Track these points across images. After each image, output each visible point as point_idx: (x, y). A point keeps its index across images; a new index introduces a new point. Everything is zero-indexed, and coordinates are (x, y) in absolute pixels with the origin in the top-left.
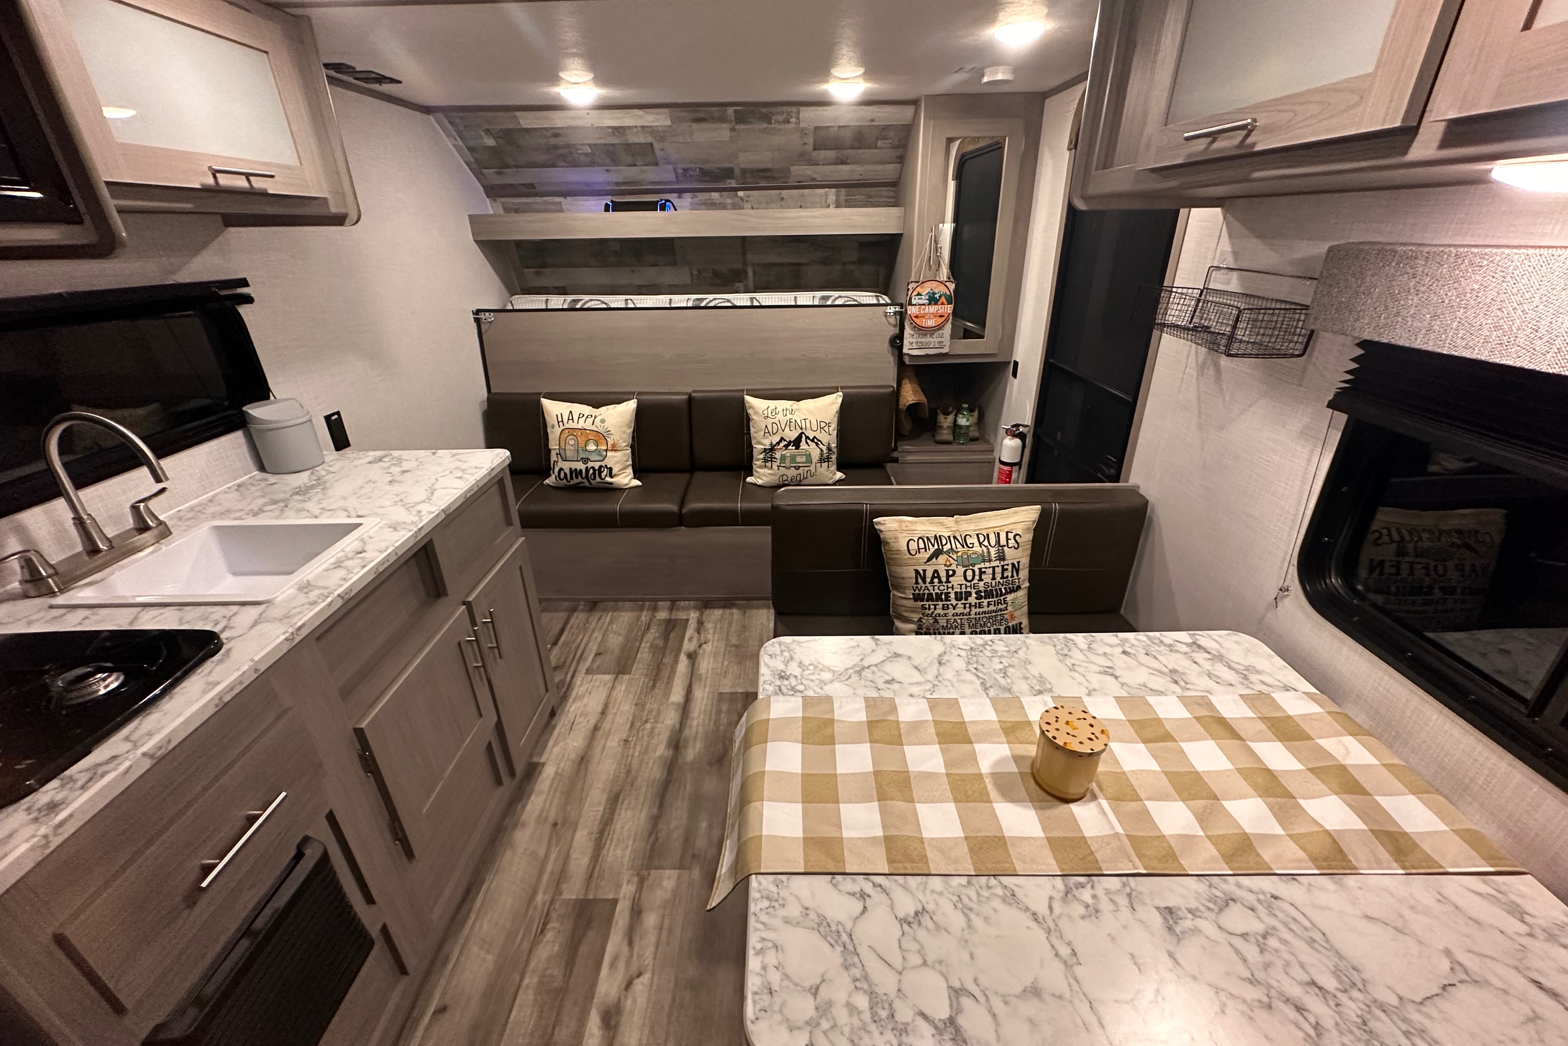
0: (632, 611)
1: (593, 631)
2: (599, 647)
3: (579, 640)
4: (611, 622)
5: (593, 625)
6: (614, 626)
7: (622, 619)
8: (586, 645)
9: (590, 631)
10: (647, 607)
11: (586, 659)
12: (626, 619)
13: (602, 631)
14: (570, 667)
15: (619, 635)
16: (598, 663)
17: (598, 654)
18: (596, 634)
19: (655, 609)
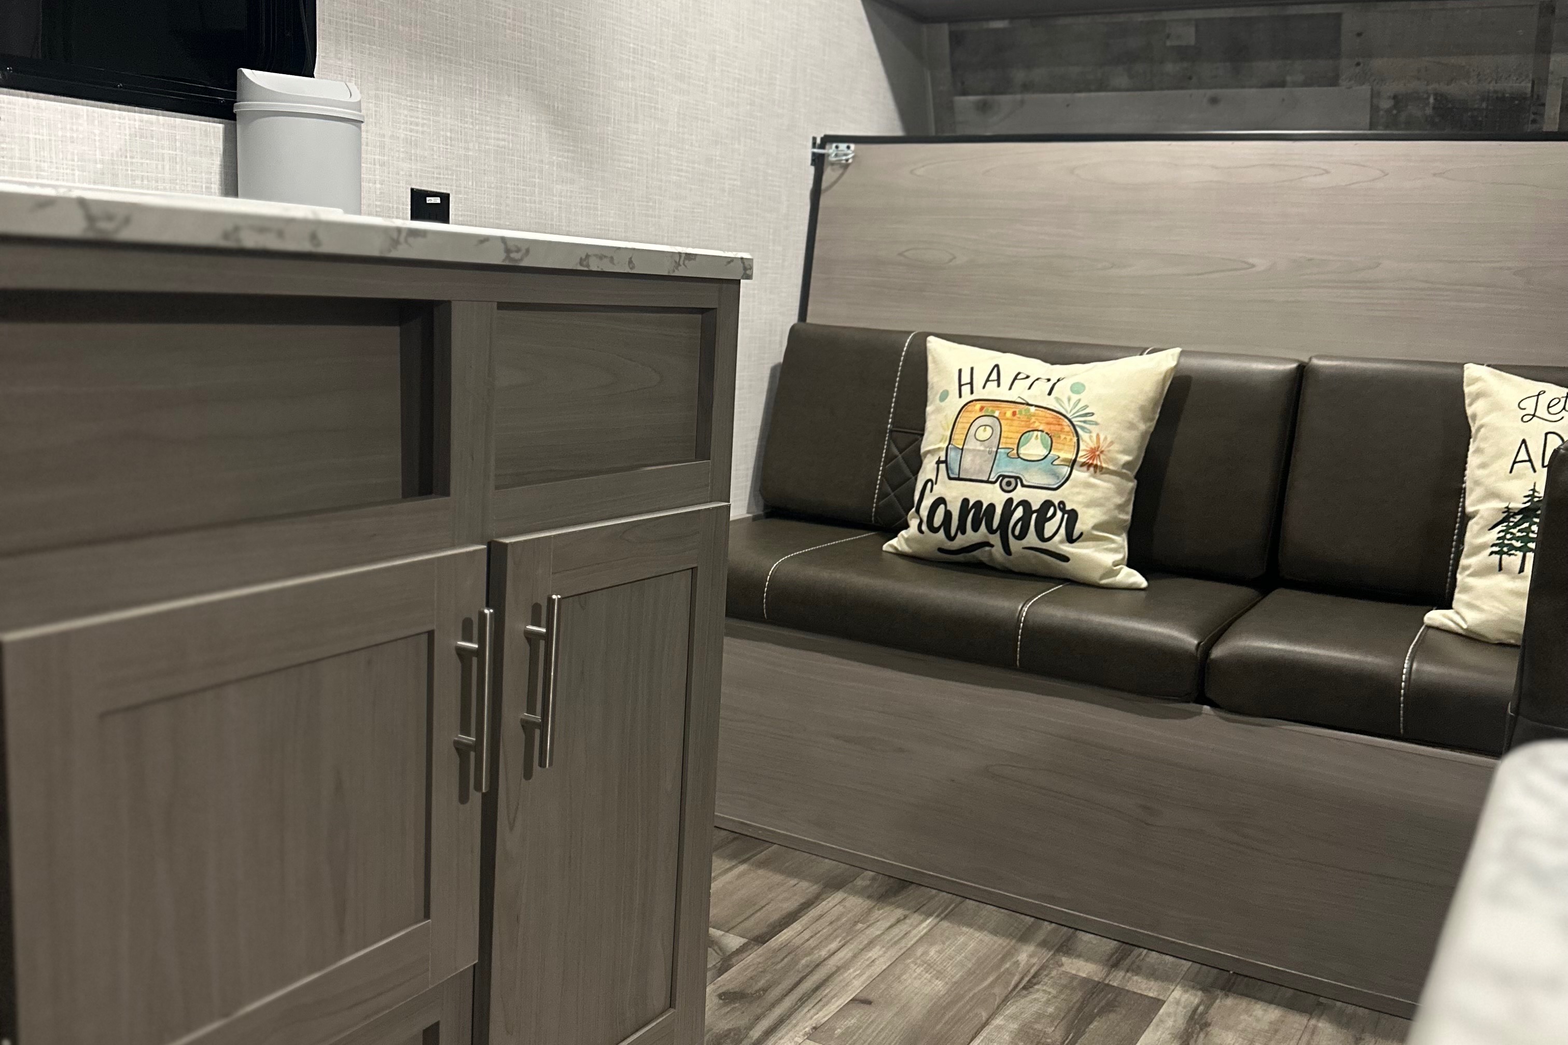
0: (995, 932)
1: (871, 944)
2: (869, 986)
3: (824, 953)
4: (926, 938)
5: (875, 931)
6: (932, 952)
7: (962, 939)
8: (839, 970)
9: (864, 939)
10: (1041, 935)
11: (823, 1003)
12: (972, 945)
13: (894, 953)
14: (773, 1005)
15: (939, 975)
16: (851, 1022)
17: (861, 1001)
18: (874, 953)
19: (1065, 948)
